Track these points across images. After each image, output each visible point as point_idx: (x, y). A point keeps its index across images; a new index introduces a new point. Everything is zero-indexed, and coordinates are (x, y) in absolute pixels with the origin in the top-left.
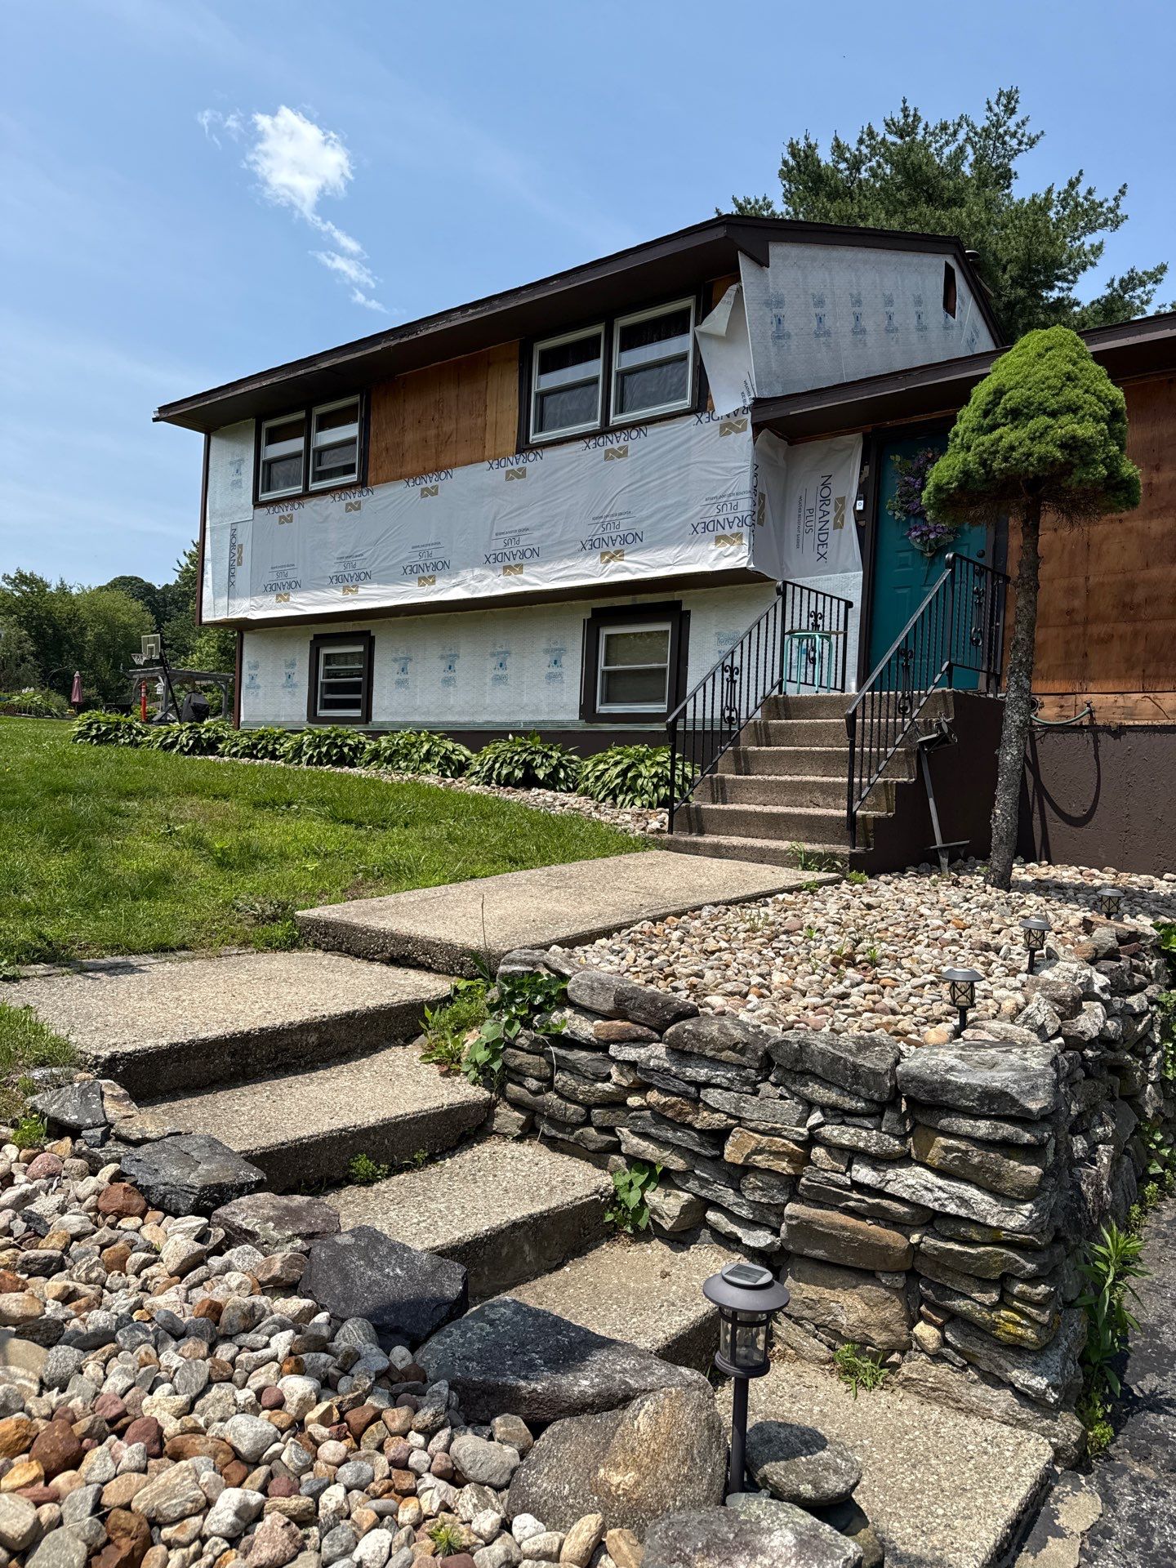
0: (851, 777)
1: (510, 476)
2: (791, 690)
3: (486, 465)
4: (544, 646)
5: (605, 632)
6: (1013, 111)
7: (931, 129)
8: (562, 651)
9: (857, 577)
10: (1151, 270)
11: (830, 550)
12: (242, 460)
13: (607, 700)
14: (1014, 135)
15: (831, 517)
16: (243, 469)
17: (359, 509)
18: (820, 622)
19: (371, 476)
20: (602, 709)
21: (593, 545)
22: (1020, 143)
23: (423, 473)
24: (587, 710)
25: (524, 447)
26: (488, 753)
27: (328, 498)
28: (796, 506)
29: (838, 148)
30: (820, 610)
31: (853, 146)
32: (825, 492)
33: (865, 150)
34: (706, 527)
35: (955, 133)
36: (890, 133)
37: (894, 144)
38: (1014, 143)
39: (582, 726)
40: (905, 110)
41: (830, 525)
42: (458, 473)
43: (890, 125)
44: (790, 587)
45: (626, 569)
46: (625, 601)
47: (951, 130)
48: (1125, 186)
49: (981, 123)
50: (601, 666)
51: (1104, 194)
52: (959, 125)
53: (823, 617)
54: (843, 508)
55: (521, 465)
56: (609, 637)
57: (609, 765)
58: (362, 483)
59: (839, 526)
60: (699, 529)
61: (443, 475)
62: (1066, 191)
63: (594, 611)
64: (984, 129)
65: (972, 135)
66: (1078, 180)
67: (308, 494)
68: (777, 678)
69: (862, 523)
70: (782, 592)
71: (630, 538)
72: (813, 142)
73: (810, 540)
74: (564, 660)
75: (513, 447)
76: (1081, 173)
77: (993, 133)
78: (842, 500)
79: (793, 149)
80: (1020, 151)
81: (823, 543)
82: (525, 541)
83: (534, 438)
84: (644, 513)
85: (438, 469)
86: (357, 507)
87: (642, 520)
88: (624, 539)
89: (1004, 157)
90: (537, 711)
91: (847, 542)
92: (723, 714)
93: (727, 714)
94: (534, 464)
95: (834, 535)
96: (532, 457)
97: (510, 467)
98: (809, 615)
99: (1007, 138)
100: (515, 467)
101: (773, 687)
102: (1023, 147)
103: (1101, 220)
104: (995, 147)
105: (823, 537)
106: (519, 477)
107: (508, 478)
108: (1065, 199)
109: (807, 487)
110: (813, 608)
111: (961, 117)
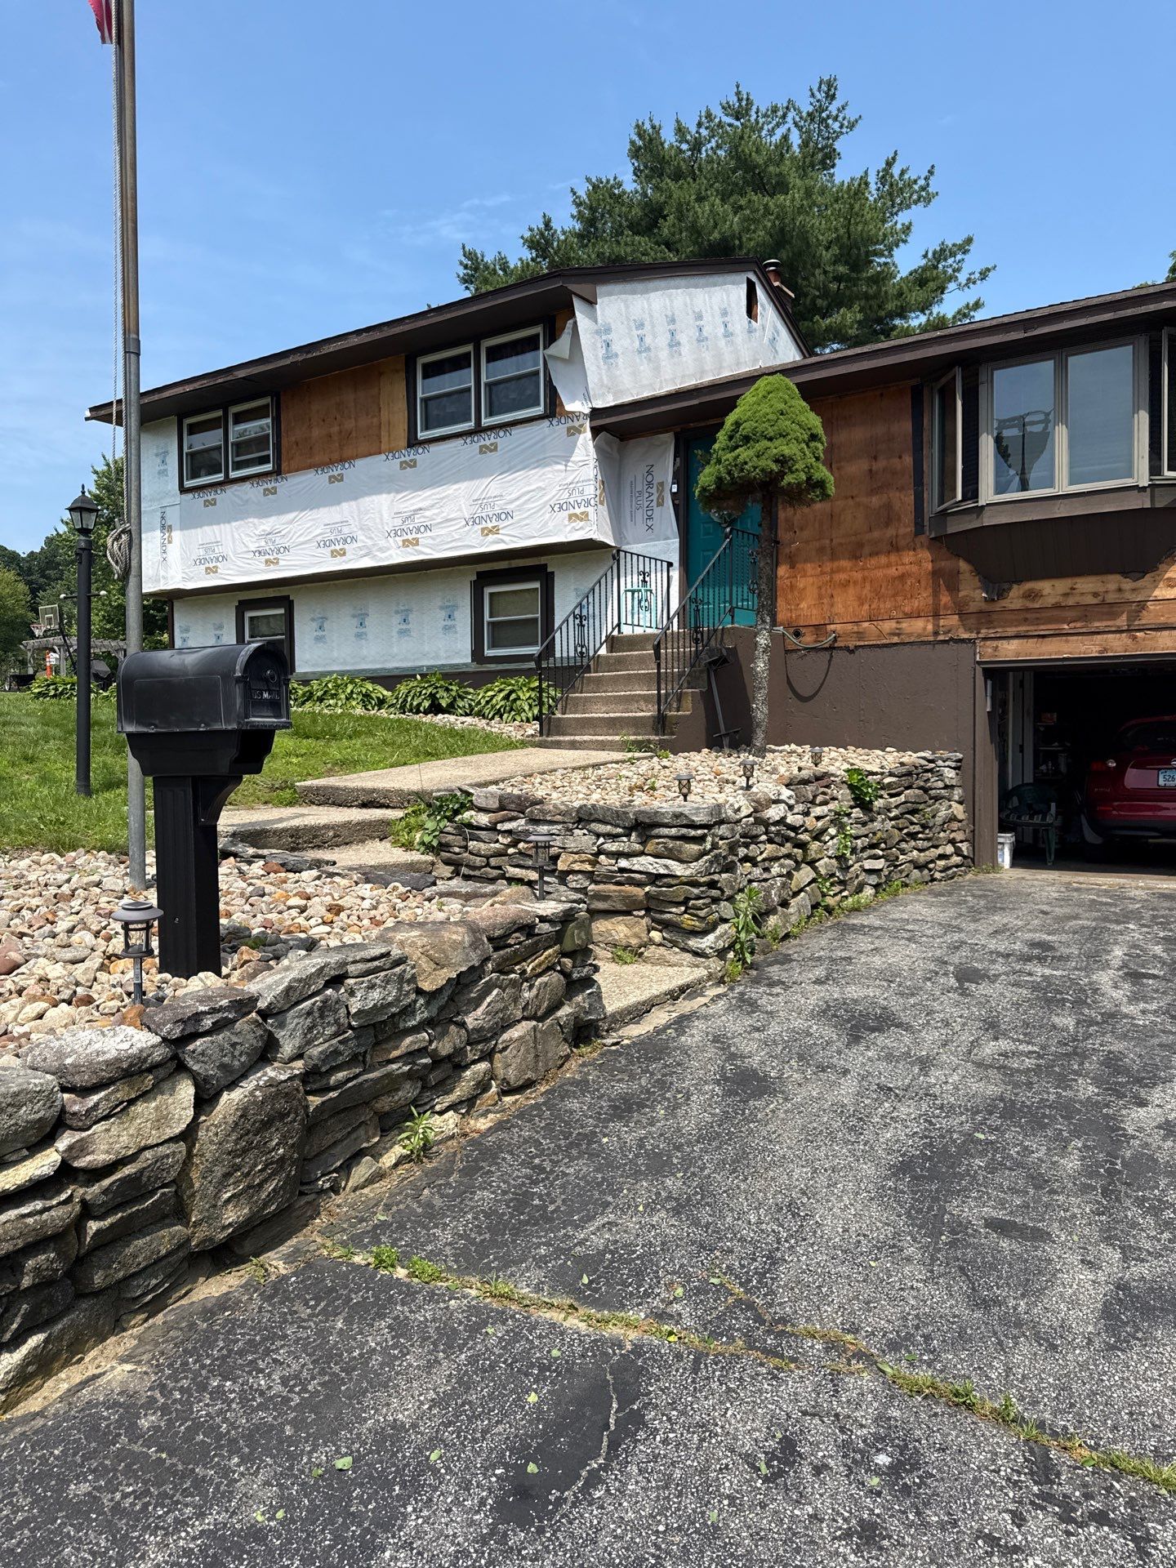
0: (659, 690)
1: (404, 465)
2: (627, 630)
3: (383, 457)
4: (440, 604)
5: (488, 591)
6: (833, 97)
7: (763, 110)
8: (455, 607)
9: (675, 543)
10: (959, 242)
11: (656, 522)
12: (166, 453)
13: (493, 645)
14: (836, 119)
15: (654, 497)
16: (168, 460)
17: (275, 493)
18: (647, 579)
19: (284, 466)
20: (488, 653)
21: (474, 522)
22: (841, 127)
23: (330, 463)
24: (477, 654)
25: (413, 442)
26: (402, 689)
27: (247, 485)
28: (628, 489)
29: (680, 131)
30: (647, 570)
31: (693, 129)
32: (650, 478)
33: (704, 132)
34: (561, 508)
35: (784, 116)
36: (727, 115)
37: (730, 125)
38: (836, 126)
39: (475, 667)
40: (738, 93)
41: (654, 504)
42: (359, 463)
43: (726, 108)
44: (622, 554)
45: (503, 541)
46: (503, 565)
47: (780, 113)
48: (933, 167)
49: (806, 108)
50: (487, 618)
51: (917, 172)
52: (787, 108)
53: (649, 575)
54: (663, 491)
55: (412, 457)
56: (491, 594)
57: (495, 694)
58: (277, 472)
59: (660, 504)
60: (556, 509)
61: (347, 465)
62: (884, 170)
63: (479, 574)
64: (809, 114)
65: (798, 119)
66: (894, 159)
67: (228, 482)
68: (616, 622)
69: (677, 502)
70: (616, 558)
71: (503, 516)
72: (657, 124)
73: (639, 515)
74: (457, 614)
75: (404, 443)
76: (896, 153)
77: (817, 116)
78: (662, 484)
79: (639, 130)
80: (842, 133)
81: (650, 518)
82: (418, 520)
83: (422, 435)
84: (513, 496)
85: (342, 460)
86: (274, 492)
87: (512, 502)
88: (499, 517)
89: (828, 138)
90: (437, 657)
91: (667, 516)
92: (576, 650)
93: (579, 649)
94: (422, 456)
95: (657, 510)
96: (420, 450)
97: (403, 459)
98: (639, 574)
99: (830, 121)
100: (407, 459)
101: (613, 629)
102: (844, 130)
103: (915, 197)
104: (820, 130)
105: (650, 513)
106: (411, 467)
107: (402, 468)
108: (883, 177)
109: (636, 472)
110: (641, 569)
111: (789, 101)
